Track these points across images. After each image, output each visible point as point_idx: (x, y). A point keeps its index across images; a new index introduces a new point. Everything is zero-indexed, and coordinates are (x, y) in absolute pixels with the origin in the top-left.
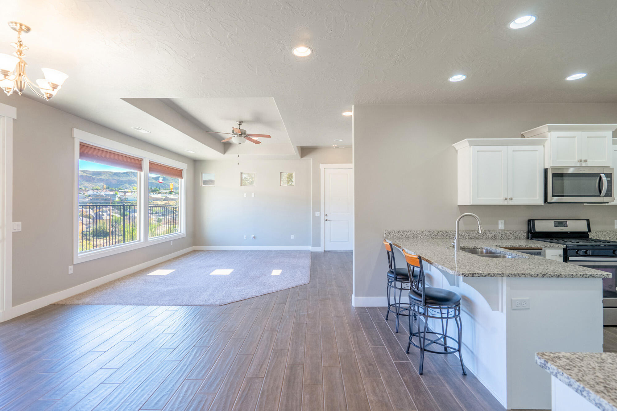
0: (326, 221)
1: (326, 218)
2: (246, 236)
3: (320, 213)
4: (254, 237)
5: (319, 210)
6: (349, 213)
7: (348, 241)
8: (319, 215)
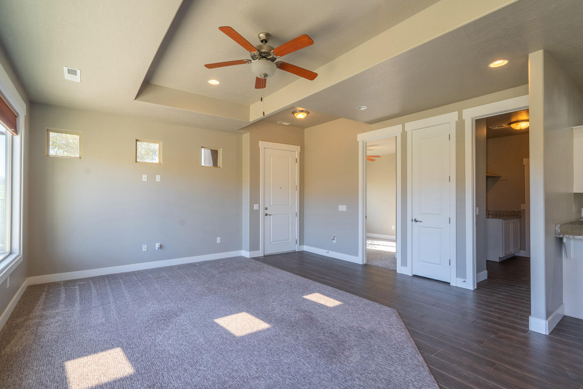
0: (266, 215)
1: (266, 212)
2: (146, 245)
3: (259, 205)
4: (161, 247)
5: (258, 203)
6: (290, 206)
7: (289, 240)
8: (258, 209)
